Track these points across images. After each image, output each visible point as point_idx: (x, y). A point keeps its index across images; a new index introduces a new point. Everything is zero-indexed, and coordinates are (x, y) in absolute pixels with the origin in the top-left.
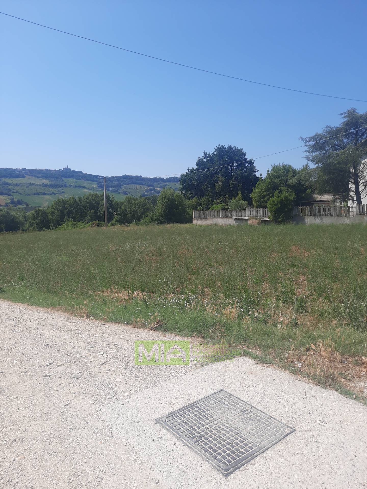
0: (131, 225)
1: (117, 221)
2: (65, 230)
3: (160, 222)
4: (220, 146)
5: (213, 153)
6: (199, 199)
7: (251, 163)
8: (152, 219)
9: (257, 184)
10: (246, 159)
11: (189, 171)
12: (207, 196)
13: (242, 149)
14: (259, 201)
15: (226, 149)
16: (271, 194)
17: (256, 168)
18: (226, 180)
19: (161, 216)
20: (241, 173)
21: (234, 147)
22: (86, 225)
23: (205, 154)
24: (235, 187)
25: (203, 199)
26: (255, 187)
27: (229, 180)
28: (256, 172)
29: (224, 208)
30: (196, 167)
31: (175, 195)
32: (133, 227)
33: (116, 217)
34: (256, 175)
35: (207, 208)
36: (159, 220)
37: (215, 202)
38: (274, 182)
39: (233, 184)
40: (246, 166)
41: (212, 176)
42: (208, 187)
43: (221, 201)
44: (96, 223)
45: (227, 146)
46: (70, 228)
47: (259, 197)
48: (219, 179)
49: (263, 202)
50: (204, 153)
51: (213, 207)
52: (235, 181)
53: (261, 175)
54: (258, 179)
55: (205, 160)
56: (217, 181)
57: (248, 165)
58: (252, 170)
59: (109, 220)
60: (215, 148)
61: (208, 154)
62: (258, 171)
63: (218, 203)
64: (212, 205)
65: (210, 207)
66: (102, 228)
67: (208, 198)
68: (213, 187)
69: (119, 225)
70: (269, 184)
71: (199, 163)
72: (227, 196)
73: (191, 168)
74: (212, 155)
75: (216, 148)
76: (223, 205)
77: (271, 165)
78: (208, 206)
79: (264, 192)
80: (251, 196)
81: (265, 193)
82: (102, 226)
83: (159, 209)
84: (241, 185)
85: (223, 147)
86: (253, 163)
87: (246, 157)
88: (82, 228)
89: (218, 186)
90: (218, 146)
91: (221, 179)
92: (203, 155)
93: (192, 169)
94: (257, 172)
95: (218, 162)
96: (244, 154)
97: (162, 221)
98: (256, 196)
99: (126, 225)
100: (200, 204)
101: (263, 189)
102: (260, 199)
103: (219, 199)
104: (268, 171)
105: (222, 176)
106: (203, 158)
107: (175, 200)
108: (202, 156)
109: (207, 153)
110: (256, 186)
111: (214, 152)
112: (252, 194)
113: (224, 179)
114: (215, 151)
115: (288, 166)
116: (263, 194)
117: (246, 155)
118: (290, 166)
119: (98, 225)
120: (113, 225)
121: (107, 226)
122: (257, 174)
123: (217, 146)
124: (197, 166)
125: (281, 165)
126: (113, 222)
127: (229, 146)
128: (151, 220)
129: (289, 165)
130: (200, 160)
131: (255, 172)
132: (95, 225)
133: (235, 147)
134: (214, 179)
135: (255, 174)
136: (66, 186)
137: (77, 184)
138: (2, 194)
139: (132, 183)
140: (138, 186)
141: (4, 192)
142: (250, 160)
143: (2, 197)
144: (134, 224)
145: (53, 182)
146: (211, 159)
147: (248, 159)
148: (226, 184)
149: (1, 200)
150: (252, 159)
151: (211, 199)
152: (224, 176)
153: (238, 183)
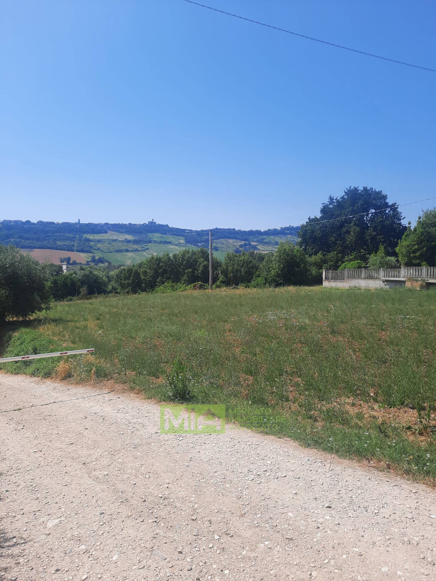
0: (239, 287)
1: (223, 282)
2: (163, 293)
3: (278, 285)
4: (352, 188)
5: (342, 198)
6: (324, 255)
7: (394, 208)
8: (266, 279)
9: (405, 235)
10: (387, 203)
11: (309, 220)
12: (336, 251)
13: (381, 191)
14: (409, 257)
15: (360, 192)
16: (425, 248)
17: (402, 214)
18: (360, 231)
19: (278, 275)
20: (381, 221)
21: (370, 189)
22: (187, 287)
23: (331, 199)
24: (373, 239)
25: (332, 255)
26: (401, 239)
27: (366, 231)
28: (402, 220)
29: (361, 266)
30: (320, 215)
31: (295, 250)
32: (241, 291)
33: (221, 278)
34: (402, 224)
35: (336, 267)
36: (275, 281)
37: (346, 258)
38: (429, 233)
39: (371, 235)
40: (387, 212)
41: (342, 226)
42: (336, 240)
43: (355, 257)
44: (199, 285)
45: (361, 188)
46: (169, 291)
47: (408, 252)
48: (352, 230)
49: (414, 257)
50: (330, 197)
51: (345, 265)
52: (373, 232)
53: (409, 224)
54: (405, 228)
55: (331, 206)
56: (348, 232)
57: (389, 212)
58: (396, 215)
59: (214, 282)
60: (345, 191)
61: (335, 198)
62: (404, 218)
63: (351, 260)
64: (343, 262)
65: (340, 266)
66: (207, 291)
67: (337, 254)
68: (344, 240)
69: (226, 287)
70: (422, 234)
71: (325, 210)
72: (362, 250)
73: (312, 217)
74: (340, 200)
75: (346, 191)
76: (359, 263)
77: (422, 211)
78: (336, 263)
79: (415, 245)
80: (397, 249)
81: (416, 247)
82: (205, 289)
83: (275, 268)
84: (382, 236)
85: (356, 189)
86: (397, 208)
87: (387, 201)
88: (182, 291)
89: (351, 238)
90: (348, 189)
91: (354, 229)
92: (329, 200)
93: (314, 217)
94: (403, 219)
95: (351, 208)
96: (385, 197)
97: (279, 282)
98: (404, 250)
99: (234, 287)
100: (324, 261)
101: (413, 242)
102: (410, 255)
103: (351, 255)
104: (420, 218)
105: (355, 224)
106: (328, 203)
107: (295, 256)
108: (326, 201)
109: (333, 197)
110: (403, 237)
111: (344, 196)
112: (398, 248)
113: (358, 229)
114: (344, 194)
116: (413, 248)
117: (387, 199)
119: (201, 287)
120: (218, 287)
121: (212, 289)
122: (404, 222)
123: (347, 189)
124: (321, 213)
126: (218, 283)
127: (364, 188)
128: (265, 281)
130: (324, 206)
131: (400, 220)
132: (198, 287)
133: (372, 188)
134: (344, 229)
135: (401, 222)
136: (150, 242)
137: (163, 240)
138: (82, 251)
139: (224, 237)
140: (231, 241)
141: (85, 249)
142: (393, 204)
143: (83, 255)
144: (243, 286)
145: (136, 238)
146: (340, 205)
147: (390, 204)
148: (361, 236)
149: (82, 258)
150: (396, 203)
151: (340, 255)
152: (357, 226)
153: (378, 235)
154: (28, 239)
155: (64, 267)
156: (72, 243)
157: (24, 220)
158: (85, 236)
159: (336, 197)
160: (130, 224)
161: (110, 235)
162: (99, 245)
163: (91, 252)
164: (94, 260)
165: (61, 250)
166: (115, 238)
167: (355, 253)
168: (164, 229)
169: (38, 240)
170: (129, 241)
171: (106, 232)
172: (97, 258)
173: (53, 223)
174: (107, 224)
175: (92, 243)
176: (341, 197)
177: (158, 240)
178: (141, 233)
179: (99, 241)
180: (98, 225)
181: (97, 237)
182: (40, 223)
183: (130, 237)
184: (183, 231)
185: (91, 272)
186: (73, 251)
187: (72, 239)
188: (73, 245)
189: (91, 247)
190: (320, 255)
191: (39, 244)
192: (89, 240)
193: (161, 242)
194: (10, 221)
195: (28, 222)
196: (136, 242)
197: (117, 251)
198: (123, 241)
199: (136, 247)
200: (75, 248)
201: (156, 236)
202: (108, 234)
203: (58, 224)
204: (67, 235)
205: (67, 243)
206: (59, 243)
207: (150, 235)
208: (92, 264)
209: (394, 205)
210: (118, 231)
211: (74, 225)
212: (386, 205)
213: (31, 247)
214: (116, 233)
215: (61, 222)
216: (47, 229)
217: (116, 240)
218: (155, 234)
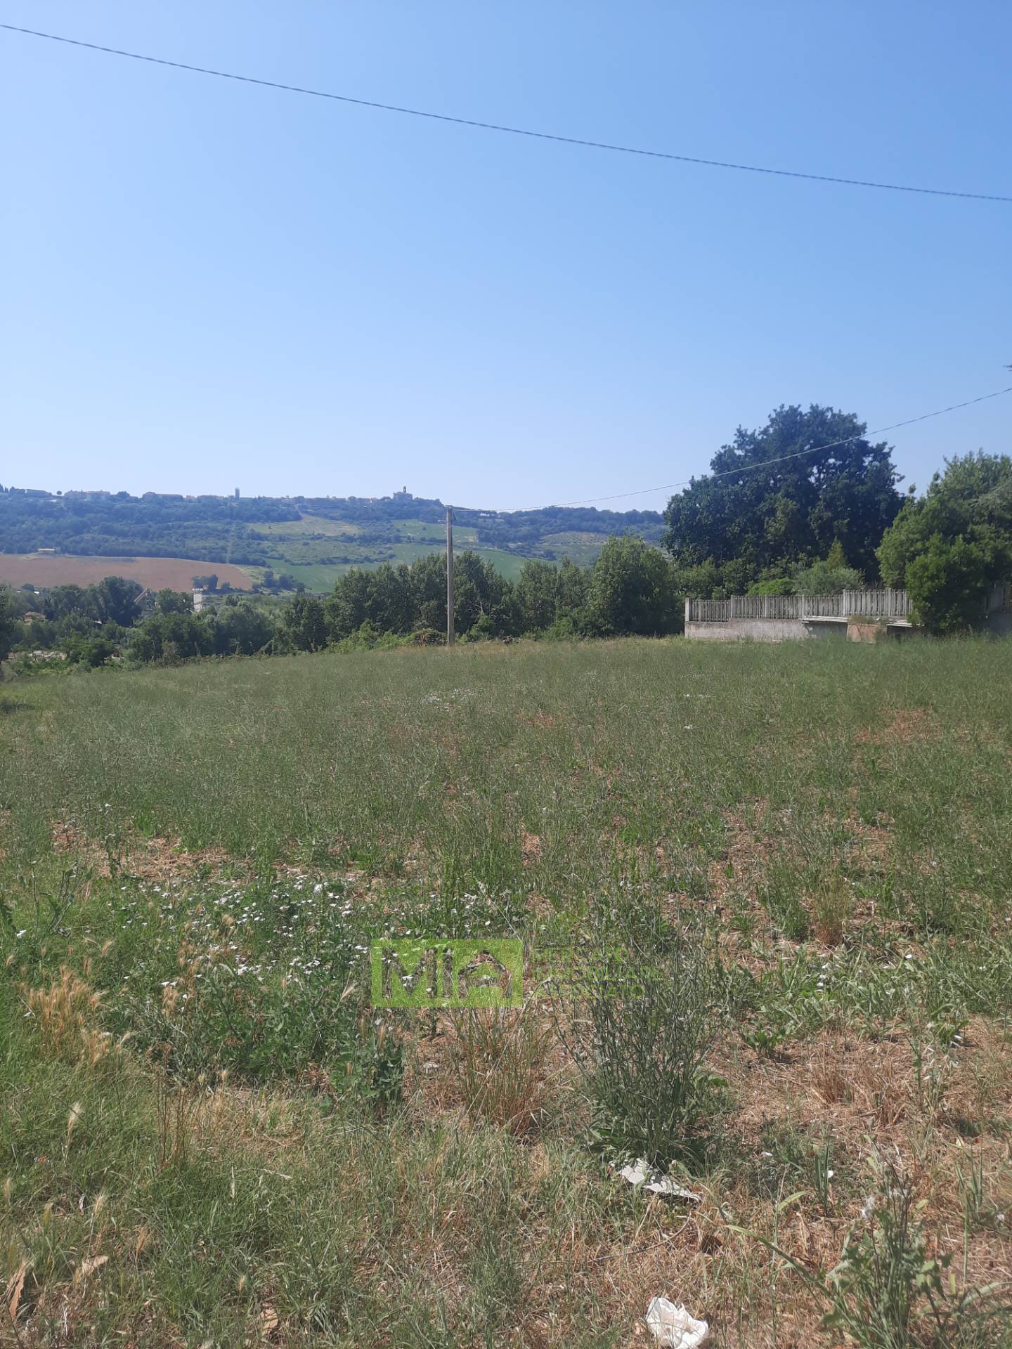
0: (520, 640)
1: (484, 629)
4: (787, 408)
5: (765, 432)
6: (717, 566)
7: (881, 454)
9: (899, 516)
10: (866, 443)
11: (692, 485)
12: (741, 556)
13: (854, 415)
15: (802, 417)
17: (895, 470)
18: (799, 510)
20: (847, 486)
21: (828, 409)
22: (401, 639)
24: (825, 527)
25: (729, 566)
26: (890, 526)
27: (809, 509)
28: (896, 483)
30: (713, 473)
32: (526, 647)
33: (482, 618)
34: (896, 492)
37: (764, 573)
38: (953, 512)
39: (820, 518)
40: (865, 464)
41: (758, 498)
42: (744, 530)
43: (782, 571)
44: (426, 634)
45: (805, 410)
46: (362, 648)
47: (901, 557)
48: (780, 506)
50: (739, 431)
51: (759, 588)
52: (825, 511)
53: (912, 491)
54: (901, 502)
55: (739, 452)
56: (772, 512)
57: (870, 462)
59: (460, 628)
60: (770, 416)
61: (749, 433)
62: (902, 478)
63: (773, 577)
64: (756, 582)
65: (750, 589)
66: (442, 648)
67: (744, 563)
68: (761, 529)
69: (489, 639)
70: (935, 516)
71: (723, 462)
72: (800, 555)
73: (698, 479)
74: (760, 437)
75: (774, 416)
77: (945, 459)
78: (742, 584)
79: (916, 541)
80: (878, 552)
82: (440, 644)
84: (846, 521)
85: (794, 411)
86: (888, 454)
87: (864, 438)
88: (390, 648)
89: (776, 526)
90: (779, 410)
91: (783, 505)
92: (736, 438)
94: (898, 481)
96: (860, 429)
98: (893, 554)
99: (508, 639)
100: (719, 581)
101: (914, 533)
103: (777, 566)
104: (937, 477)
105: (787, 495)
106: (735, 445)
108: (730, 440)
109: (746, 430)
110: (896, 522)
111: (768, 427)
112: (881, 548)
113: (792, 505)
114: (769, 423)
115: (999, 460)
116: (912, 549)
117: (865, 432)
119: (432, 640)
120: (472, 639)
121: (452, 643)
122: (901, 488)
123: (775, 410)
124: (714, 469)
125: (975, 457)
126: (473, 632)
127: (812, 407)
129: (1003, 458)
130: (724, 451)
131: (892, 482)
132: (424, 640)
133: (832, 408)
134: (764, 506)
135: (894, 487)
136: (398, 540)
137: (427, 535)
138: (244, 561)
139: (570, 529)
140: (584, 537)
141: (251, 558)
142: (878, 445)
144: (529, 638)
145: (367, 532)
146: (755, 447)
147: (872, 444)
148: (798, 523)
149: (244, 577)
150: (885, 444)
151: (751, 566)
152: (791, 496)
153: (836, 517)
154: (125, 535)
156: (221, 543)
158: (252, 527)
159: (752, 431)
163: (263, 565)
164: (269, 583)
165: (197, 559)
166: (318, 530)
167: (784, 560)
168: (430, 511)
170: (349, 539)
171: (298, 519)
172: (277, 577)
175: (265, 544)
176: (762, 429)
177: (417, 536)
178: (378, 519)
179: (282, 539)
181: (277, 529)
183: (352, 530)
186: (222, 561)
187: (222, 534)
188: (224, 549)
189: (264, 552)
190: (707, 565)
191: (147, 545)
192: (260, 537)
193: (422, 541)
196: (365, 541)
197: (323, 562)
200: (229, 555)
201: (412, 527)
202: (303, 523)
204: (210, 525)
205: (210, 543)
206: (191, 543)
207: (398, 525)
209: (880, 447)
210: (326, 516)
212: (863, 447)
213: (130, 554)
214: (320, 521)
216: (164, 510)
217: (320, 537)
218: (410, 523)
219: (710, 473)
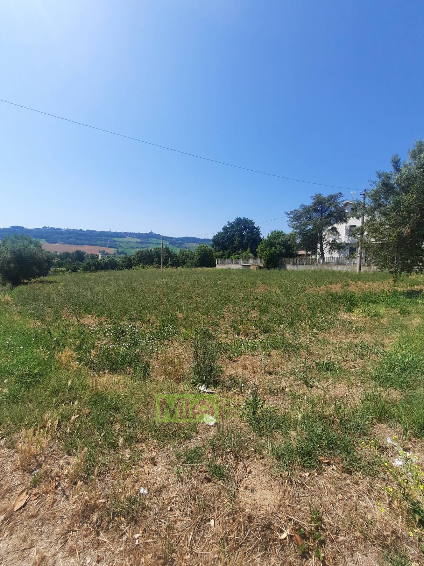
0: (178, 267)
1: (170, 265)
5: (234, 222)
6: (224, 252)
7: (258, 229)
9: (261, 242)
12: (229, 250)
13: (252, 220)
17: (261, 232)
18: (241, 240)
19: (198, 262)
20: (250, 236)
23: (228, 222)
24: (246, 244)
25: (226, 252)
27: (243, 240)
33: (170, 262)
34: (260, 237)
36: (196, 265)
37: (233, 254)
39: (245, 242)
41: (232, 237)
42: (229, 244)
45: (242, 218)
55: (228, 227)
56: (235, 240)
57: (255, 230)
58: (258, 234)
59: (166, 264)
60: (235, 219)
61: (230, 222)
62: (262, 234)
63: (235, 255)
64: (231, 256)
66: (160, 269)
67: (230, 252)
68: (233, 244)
69: (171, 267)
70: (268, 243)
71: (225, 229)
72: (240, 250)
73: (219, 232)
78: (229, 256)
80: (257, 250)
83: (196, 258)
84: (250, 243)
85: (240, 218)
87: (254, 225)
89: (236, 243)
90: (237, 218)
91: (237, 239)
95: (237, 228)
96: (253, 223)
97: (198, 265)
99: (176, 267)
103: (236, 252)
104: (268, 234)
108: (226, 224)
110: (260, 244)
113: (239, 239)
118: (282, 232)
120: (167, 267)
122: (262, 236)
125: (277, 231)
126: (168, 265)
130: (225, 226)
132: (156, 267)
134: (233, 239)
136: (150, 243)
137: (157, 242)
138: (112, 247)
139: (191, 242)
140: (194, 244)
141: (113, 246)
143: (112, 249)
145: (142, 241)
146: (232, 226)
147: (256, 227)
148: (241, 242)
149: (111, 251)
151: (231, 252)
152: (239, 237)
153: (248, 242)
154: (81, 240)
155: (100, 256)
156: (106, 242)
157: (79, 229)
158: (114, 239)
160: (139, 233)
161: (128, 239)
162: (121, 244)
163: (117, 248)
164: (118, 252)
165: (100, 246)
166: (130, 240)
167: (238, 251)
168: (157, 236)
169: (87, 240)
170: (138, 243)
171: (125, 237)
172: (120, 251)
173: (96, 231)
174: (126, 233)
175: (117, 243)
177: (155, 242)
178: (145, 238)
179: (121, 242)
180: (121, 233)
181: (120, 239)
182: (88, 231)
183: (138, 240)
184: (168, 238)
185: (113, 259)
186: (106, 247)
187: (106, 240)
188: (107, 244)
189: (117, 245)
190: (221, 252)
191: (87, 242)
192: (116, 241)
193: (156, 244)
194: (70, 229)
195: (81, 230)
196: (141, 243)
197: (131, 248)
198: (135, 242)
199: (141, 245)
200: (108, 245)
201: (153, 240)
202: (126, 238)
203: (98, 232)
204: (103, 238)
205: (103, 242)
206: (99, 242)
207: (150, 239)
208: (117, 254)
209: (258, 227)
210: (132, 237)
211: (107, 232)
212: (254, 227)
213: (83, 244)
214: (131, 238)
215: (100, 230)
216: (91, 234)
217: (131, 242)
218: (153, 239)
219: (222, 231)
